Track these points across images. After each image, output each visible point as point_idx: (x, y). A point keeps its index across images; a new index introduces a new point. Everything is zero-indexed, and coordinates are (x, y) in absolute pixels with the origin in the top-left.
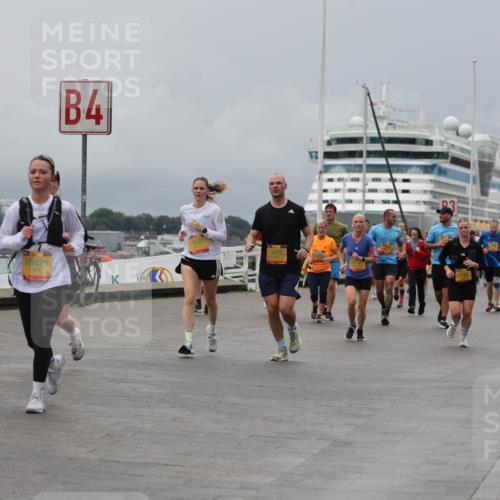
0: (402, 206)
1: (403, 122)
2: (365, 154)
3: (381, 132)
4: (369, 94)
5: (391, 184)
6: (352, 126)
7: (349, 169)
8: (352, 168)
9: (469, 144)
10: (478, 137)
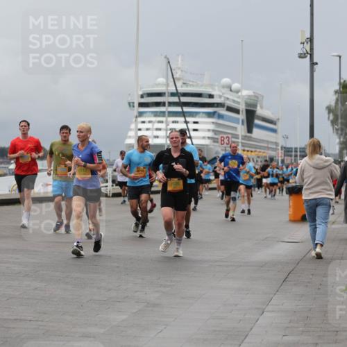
0: (193, 140)
1: (193, 82)
2: (167, 104)
3: (178, 89)
4: (169, 62)
5: (185, 124)
6: (158, 85)
7: (156, 114)
8: (158, 114)
9: (239, 97)
10: (245, 93)
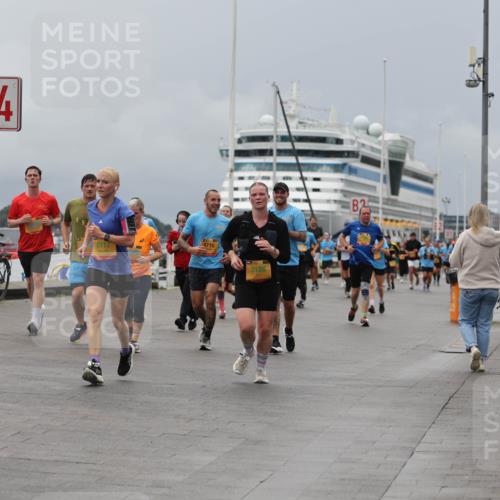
0: (313, 205)
1: (313, 120)
2: (275, 152)
3: (291, 130)
4: (278, 92)
5: (301, 182)
6: (263, 124)
7: (259, 167)
8: (263, 166)
9: (379, 143)
10: (388, 137)
